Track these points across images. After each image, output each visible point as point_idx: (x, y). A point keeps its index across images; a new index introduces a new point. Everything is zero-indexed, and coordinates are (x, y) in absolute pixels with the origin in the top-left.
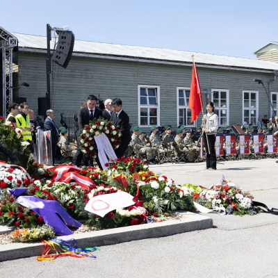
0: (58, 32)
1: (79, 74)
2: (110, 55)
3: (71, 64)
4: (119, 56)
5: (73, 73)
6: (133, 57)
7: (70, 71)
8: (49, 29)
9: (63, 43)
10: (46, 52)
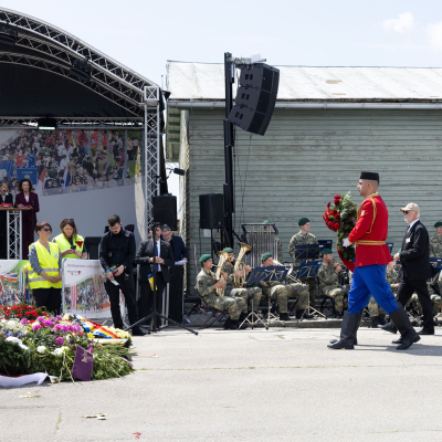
1: (312, 143)
2: (374, 101)
4: (397, 101)
5: (300, 143)
6: (430, 101)
7: (292, 137)
8: (229, 62)
9: (247, 88)
10: (223, 104)
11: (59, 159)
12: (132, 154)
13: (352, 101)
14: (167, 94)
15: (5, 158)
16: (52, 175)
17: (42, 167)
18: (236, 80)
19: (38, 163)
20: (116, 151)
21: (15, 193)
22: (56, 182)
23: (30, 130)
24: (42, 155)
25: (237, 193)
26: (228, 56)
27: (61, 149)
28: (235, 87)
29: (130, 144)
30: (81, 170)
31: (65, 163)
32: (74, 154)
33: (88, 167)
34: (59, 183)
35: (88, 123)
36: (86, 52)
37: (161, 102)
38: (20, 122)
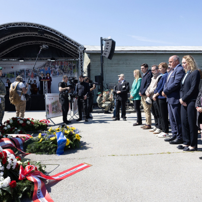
0: (105, 40)
2: (139, 51)
3: (114, 57)
8: (102, 40)
9: (108, 46)
11: (56, 68)
12: (74, 67)
13: (133, 51)
14: (85, 49)
15: (43, 68)
16: (54, 72)
17: (52, 71)
18: (104, 45)
19: (51, 69)
20: (70, 66)
21: (45, 77)
22: (55, 74)
23: (49, 61)
24: (52, 67)
25: (104, 76)
26: (101, 38)
27: (56, 66)
28: (103, 47)
29: (73, 65)
30: (61, 71)
31: (57, 69)
32: (60, 67)
33: (63, 70)
34: (56, 74)
35: (63, 59)
36: (63, 37)
37: (84, 51)
38: (46, 59)
